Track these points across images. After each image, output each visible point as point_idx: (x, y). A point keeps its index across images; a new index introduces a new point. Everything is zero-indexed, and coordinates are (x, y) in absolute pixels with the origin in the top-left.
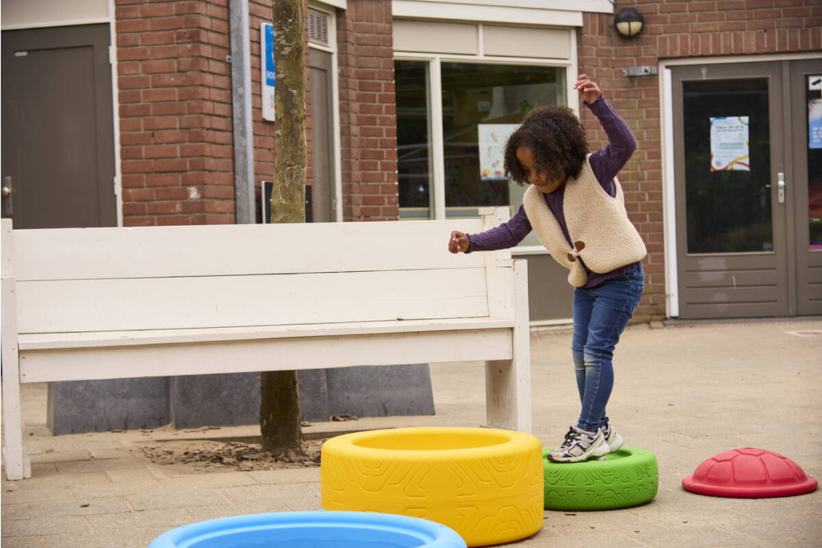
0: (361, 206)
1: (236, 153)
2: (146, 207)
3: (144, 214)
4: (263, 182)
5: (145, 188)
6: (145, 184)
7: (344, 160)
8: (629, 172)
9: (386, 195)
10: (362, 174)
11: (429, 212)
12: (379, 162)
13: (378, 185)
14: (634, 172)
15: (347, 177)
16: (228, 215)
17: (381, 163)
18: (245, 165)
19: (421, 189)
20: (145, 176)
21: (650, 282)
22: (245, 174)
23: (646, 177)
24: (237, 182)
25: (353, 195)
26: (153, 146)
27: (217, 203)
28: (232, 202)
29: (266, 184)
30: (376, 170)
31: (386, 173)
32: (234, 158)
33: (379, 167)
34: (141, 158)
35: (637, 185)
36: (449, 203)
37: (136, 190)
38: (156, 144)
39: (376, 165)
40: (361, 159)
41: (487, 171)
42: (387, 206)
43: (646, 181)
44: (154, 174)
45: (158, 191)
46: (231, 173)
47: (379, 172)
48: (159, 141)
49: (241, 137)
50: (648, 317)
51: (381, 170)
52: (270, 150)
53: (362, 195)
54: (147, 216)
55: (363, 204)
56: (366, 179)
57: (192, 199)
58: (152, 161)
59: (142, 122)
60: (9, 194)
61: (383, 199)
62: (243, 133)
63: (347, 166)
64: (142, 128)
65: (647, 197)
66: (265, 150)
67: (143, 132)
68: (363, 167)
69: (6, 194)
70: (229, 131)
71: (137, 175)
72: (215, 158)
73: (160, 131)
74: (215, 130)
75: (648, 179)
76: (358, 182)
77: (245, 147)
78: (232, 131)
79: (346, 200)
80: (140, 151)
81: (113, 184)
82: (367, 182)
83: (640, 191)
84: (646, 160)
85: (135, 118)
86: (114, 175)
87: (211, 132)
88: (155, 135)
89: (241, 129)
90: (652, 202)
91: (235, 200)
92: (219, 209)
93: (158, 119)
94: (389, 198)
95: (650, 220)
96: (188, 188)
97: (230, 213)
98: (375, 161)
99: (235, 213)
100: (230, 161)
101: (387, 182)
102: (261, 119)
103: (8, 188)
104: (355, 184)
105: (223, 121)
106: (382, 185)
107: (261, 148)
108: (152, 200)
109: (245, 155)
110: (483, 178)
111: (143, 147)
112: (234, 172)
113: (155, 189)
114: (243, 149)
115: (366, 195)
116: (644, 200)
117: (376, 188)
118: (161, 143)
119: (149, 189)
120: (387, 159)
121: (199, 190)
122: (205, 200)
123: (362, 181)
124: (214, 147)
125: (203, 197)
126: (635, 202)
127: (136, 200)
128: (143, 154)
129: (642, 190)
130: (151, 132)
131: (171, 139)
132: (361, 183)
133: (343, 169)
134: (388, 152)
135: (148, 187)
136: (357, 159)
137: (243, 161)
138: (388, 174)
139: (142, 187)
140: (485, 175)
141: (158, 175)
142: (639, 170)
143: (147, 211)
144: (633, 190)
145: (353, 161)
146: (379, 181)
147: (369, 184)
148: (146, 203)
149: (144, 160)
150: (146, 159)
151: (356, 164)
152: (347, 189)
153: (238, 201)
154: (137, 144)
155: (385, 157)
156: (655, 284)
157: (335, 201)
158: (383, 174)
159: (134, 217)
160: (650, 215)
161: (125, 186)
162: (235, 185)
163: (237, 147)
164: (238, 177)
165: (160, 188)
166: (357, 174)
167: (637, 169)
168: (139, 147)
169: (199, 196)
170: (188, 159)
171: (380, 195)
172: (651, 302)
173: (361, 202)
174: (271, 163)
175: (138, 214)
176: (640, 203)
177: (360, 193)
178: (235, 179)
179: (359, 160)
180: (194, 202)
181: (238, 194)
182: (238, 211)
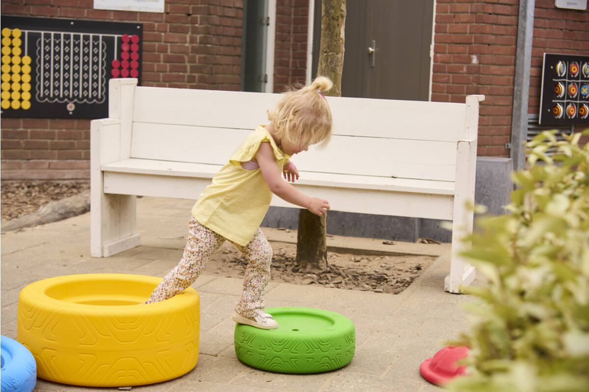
1: (519, 32)
2: (446, 68)
3: (445, 73)
4: (545, 54)
5: (447, 54)
6: (447, 51)
16: (506, 77)
20: (447, 45)
22: (523, 47)
24: (517, 53)
26: (454, 24)
27: (493, 67)
29: (546, 55)
32: (517, 36)
34: (446, 33)
37: (442, 55)
38: (455, 23)
44: (453, 45)
45: (454, 57)
46: (514, 46)
48: (458, 21)
49: (523, 21)
52: (561, 30)
54: (447, 74)
57: (474, 64)
58: (453, 35)
59: (449, 7)
60: (372, 52)
62: (525, 17)
64: (449, 12)
66: (556, 30)
67: (449, 14)
69: (370, 52)
70: (515, 16)
71: (443, 44)
72: (496, 35)
73: (459, 14)
74: (497, 14)
78: (518, 16)
80: (446, 27)
81: (429, 49)
85: (446, 4)
86: (431, 43)
87: (494, 16)
88: (456, 16)
89: (523, 14)
91: (515, 65)
92: (494, 72)
93: (458, 5)
96: (472, 56)
97: (509, 75)
99: (515, 76)
100: (513, 37)
102: (553, 7)
103: (372, 48)
105: (509, 8)
107: (550, 28)
108: (450, 63)
109: (524, 33)
111: (448, 25)
112: (516, 45)
113: (452, 55)
114: (523, 29)
118: (459, 23)
119: (449, 55)
121: (479, 58)
122: (481, 65)
124: (494, 26)
125: (480, 63)
127: (441, 62)
128: (448, 31)
130: (453, 14)
131: (465, 20)
135: (449, 53)
137: (523, 38)
139: (445, 53)
141: (455, 45)
143: (447, 70)
148: (446, 65)
149: (448, 34)
150: (449, 33)
153: (517, 66)
154: (445, 23)
159: (439, 74)
161: (435, 52)
162: (516, 55)
163: (520, 27)
164: (518, 50)
165: (456, 55)
168: (446, 24)
169: (478, 62)
170: (473, 35)
174: (562, 40)
175: (441, 72)
178: (516, 51)
180: (474, 67)
181: (517, 62)
182: (516, 74)
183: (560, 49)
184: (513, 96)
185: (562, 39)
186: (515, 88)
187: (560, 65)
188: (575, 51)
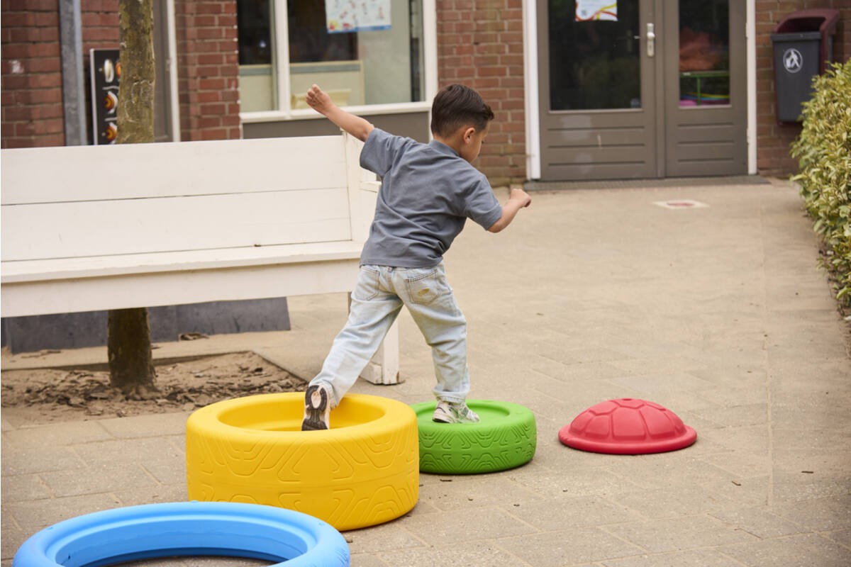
0: (198, 66)
1: (62, 20)
4: (92, 51)
7: (179, 15)
8: (488, 22)
9: (224, 53)
10: (198, 31)
11: (271, 69)
12: (216, 17)
13: (215, 43)
14: (493, 21)
15: (181, 34)
16: (54, 90)
17: (220, 18)
18: (72, 34)
19: (263, 45)
21: (510, 141)
22: (72, 43)
23: (506, 26)
24: (63, 52)
25: (188, 55)
27: (42, 77)
28: (58, 75)
29: (95, 52)
30: (213, 25)
31: (224, 28)
32: (59, 26)
33: (217, 22)
35: (496, 36)
36: (293, 59)
39: (212, 20)
40: (197, 13)
41: (334, 24)
42: (225, 65)
43: (506, 32)
46: (57, 43)
47: (216, 27)
50: (507, 180)
51: (220, 25)
52: (98, 12)
53: (197, 54)
55: (200, 63)
56: (202, 35)
57: (14, 73)
61: (221, 57)
63: (181, 22)
65: (507, 50)
66: (93, 14)
68: (199, 22)
72: (40, 27)
75: (509, 30)
76: (193, 40)
77: (72, 14)
79: (181, 60)
82: (203, 38)
83: (499, 43)
84: (507, 9)
90: (513, 54)
91: (62, 71)
92: (47, 84)
94: (228, 56)
95: (511, 75)
96: (10, 62)
97: (57, 87)
98: (211, 15)
99: (62, 87)
100: (56, 29)
101: (226, 38)
104: (190, 43)
106: (221, 43)
107: (88, 11)
109: (72, 22)
110: (330, 31)
112: (60, 40)
114: (69, 16)
115: (203, 54)
116: (504, 52)
117: (213, 45)
120: (225, 13)
121: (23, 65)
122: (29, 75)
123: (199, 39)
124: (38, 15)
125: (27, 72)
126: (494, 55)
129: (502, 41)
132: (198, 41)
133: (177, 26)
134: (227, 6)
136: (192, 14)
137: (70, 29)
138: (227, 30)
140: (332, 28)
142: (499, 20)
144: (492, 41)
145: (188, 16)
146: (217, 38)
147: (206, 41)
151: (191, 20)
152: (182, 48)
153: (65, 73)
155: (223, 10)
156: (515, 144)
157: (168, 62)
158: (220, 31)
160: (511, 69)
162: (61, 56)
163: (62, 13)
164: (65, 47)
166: (192, 30)
167: (495, 19)
169: (22, 71)
170: (9, 29)
171: (218, 53)
172: (511, 163)
173: (196, 61)
174: (99, 28)
176: (499, 56)
177: (196, 50)
178: (61, 49)
179: (195, 15)
180: (17, 77)
181: (65, 65)
182: (65, 84)
183: (99, 41)
184: (64, 117)
185: (101, 26)
186: (67, 105)
187: (108, 65)
188: (113, 43)
